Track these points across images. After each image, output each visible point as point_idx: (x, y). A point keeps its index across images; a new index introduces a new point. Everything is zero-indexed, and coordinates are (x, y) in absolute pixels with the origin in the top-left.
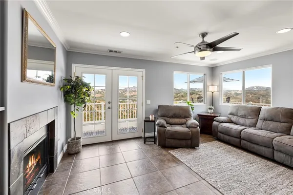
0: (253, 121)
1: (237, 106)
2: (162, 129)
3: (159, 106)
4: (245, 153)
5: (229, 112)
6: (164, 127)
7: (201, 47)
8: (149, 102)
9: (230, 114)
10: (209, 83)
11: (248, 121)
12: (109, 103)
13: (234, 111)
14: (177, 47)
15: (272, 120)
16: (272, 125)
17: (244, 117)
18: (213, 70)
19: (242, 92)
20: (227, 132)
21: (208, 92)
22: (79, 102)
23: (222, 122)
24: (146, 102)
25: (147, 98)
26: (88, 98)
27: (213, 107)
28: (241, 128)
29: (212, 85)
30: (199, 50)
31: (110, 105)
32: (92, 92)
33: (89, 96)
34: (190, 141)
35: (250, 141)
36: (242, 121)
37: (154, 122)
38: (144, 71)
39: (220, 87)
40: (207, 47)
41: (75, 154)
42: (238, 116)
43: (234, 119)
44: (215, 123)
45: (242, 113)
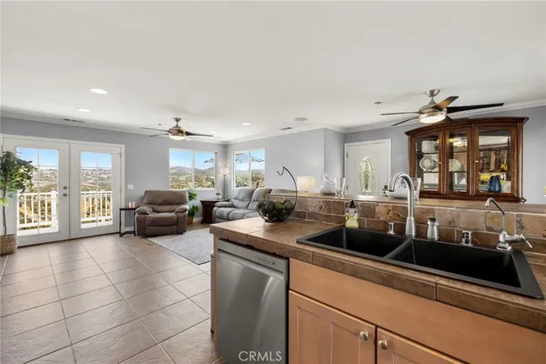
0: (248, 203)
2: (143, 216)
3: (146, 192)
5: (234, 196)
6: (145, 214)
8: (131, 187)
9: (234, 198)
10: (220, 165)
11: (244, 204)
12: (65, 188)
13: (237, 195)
17: (243, 200)
18: (226, 148)
20: (222, 216)
21: (219, 174)
22: (12, 187)
23: (221, 207)
24: (126, 187)
25: (127, 183)
26: (28, 181)
29: (225, 166)
31: (67, 191)
32: (34, 174)
33: (29, 178)
34: (175, 226)
36: (240, 204)
37: (134, 209)
38: (123, 146)
39: (232, 169)
41: (6, 254)
42: (239, 199)
43: (236, 203)
44: (215, 208)
45: (242, 196)
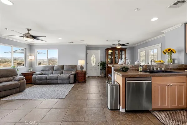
0: (52, 72)
1: (45, 66)
4: (49, 85)
5: (41, 70)
7: (28, 36)
9: (42, 70)
11: (50, 72)
13: (44, 69)
14: (7, 29)
15: (58, 70)
16: (58, 72)
17: (48, 71)
18: (31, 46)
19: (47, 60)
20: (41, 79)
21: (28, 60)
23: (38, 75)
27: (32, 68)
28: (47, 75)
29: (31, 55)
30: (26, 37)
34: (19, 88)
35: (51, 79)
36: (47, 72)
39: (35, 57)
40: (31, 37)
42: (45, 71)
43: (44, 72)
44: (34, 76)
45: (47, 69)
